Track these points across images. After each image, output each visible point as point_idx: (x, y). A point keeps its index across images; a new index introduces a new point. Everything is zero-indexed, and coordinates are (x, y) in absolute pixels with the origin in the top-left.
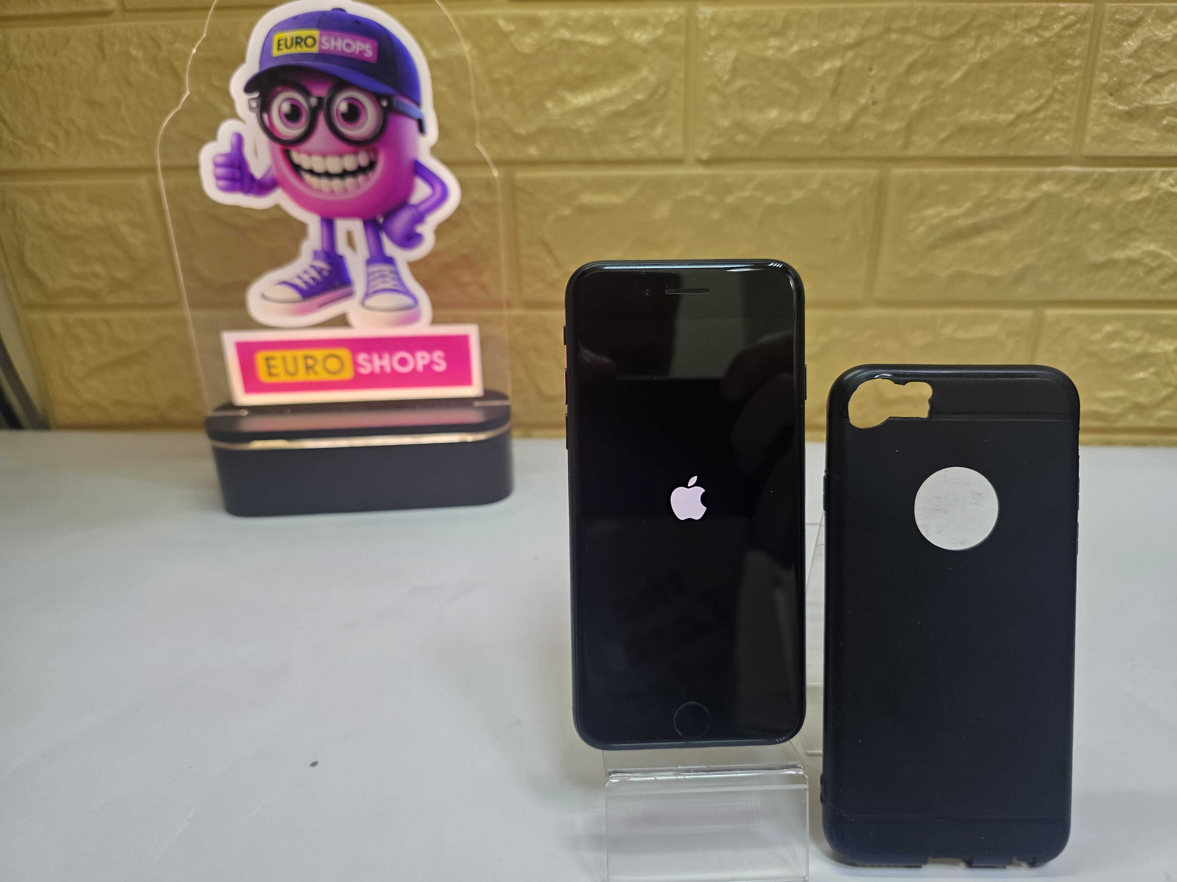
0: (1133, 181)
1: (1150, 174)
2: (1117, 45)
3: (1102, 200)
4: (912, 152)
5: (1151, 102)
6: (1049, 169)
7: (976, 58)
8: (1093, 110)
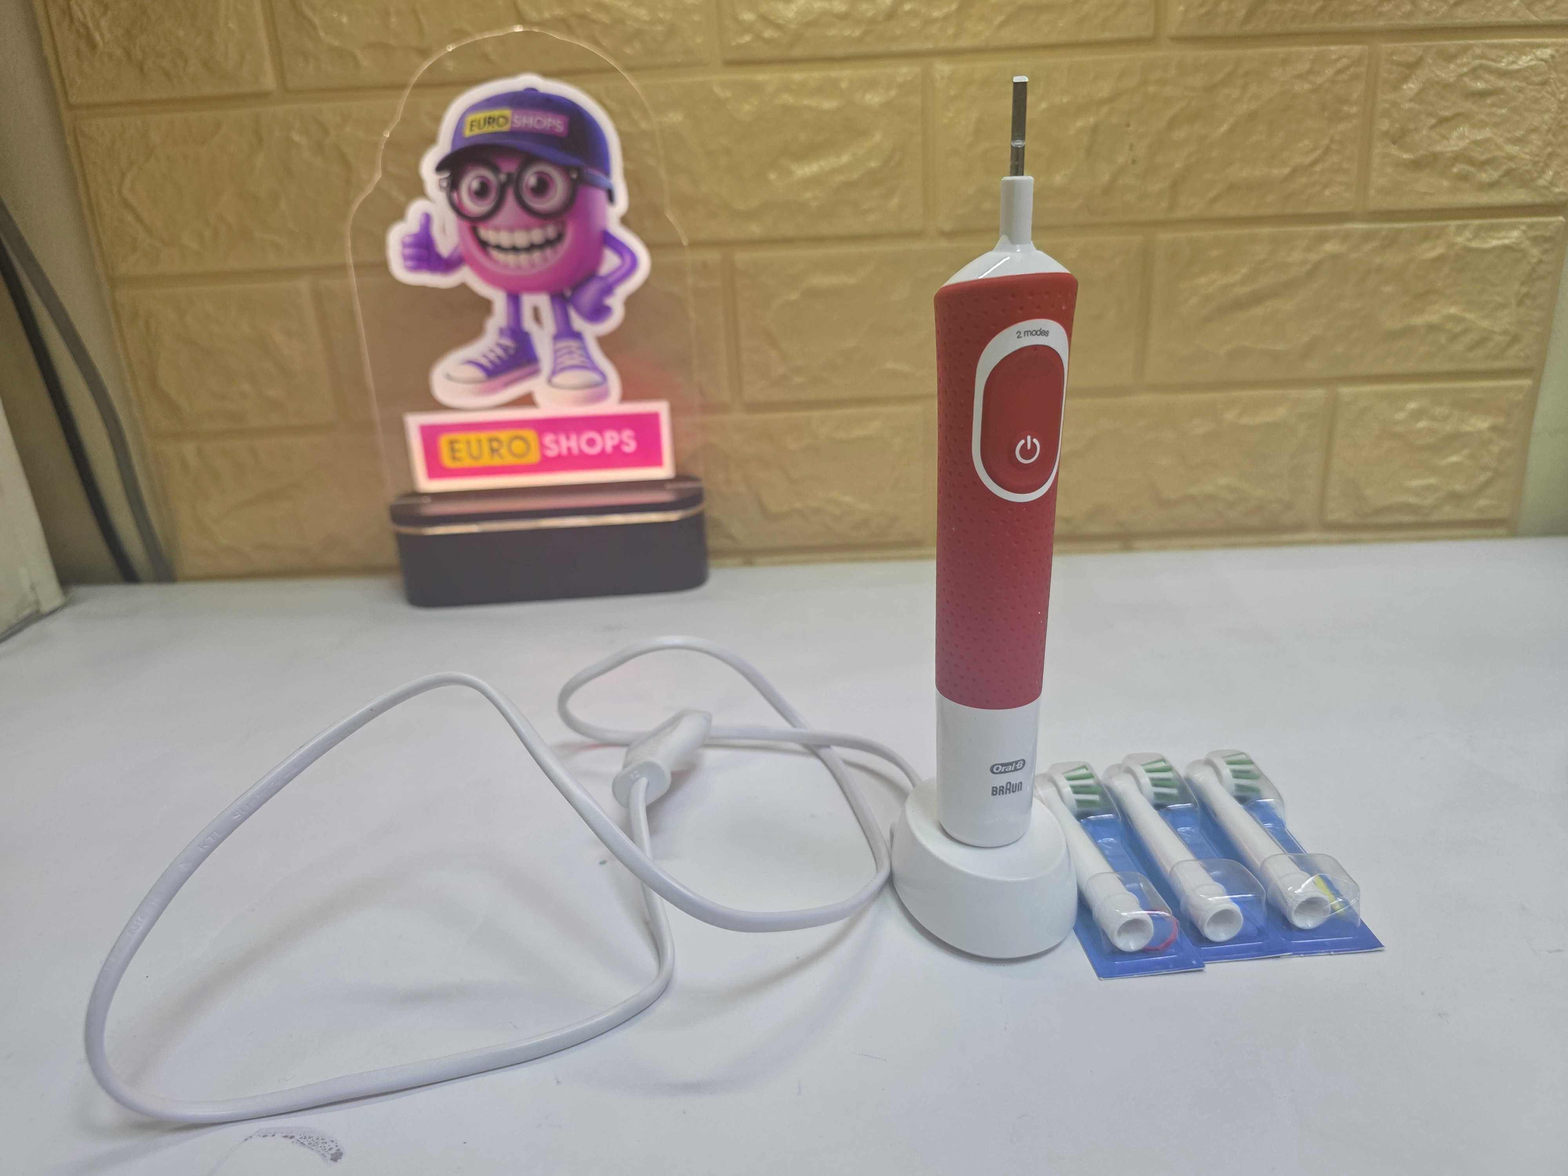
0: (1427, 236)
1: (1443, 228)
2: (1396, 87)
3: (1393, 259)
4: (1180, 214)
5: (1438, 148)
6: (1332, 228)
7: (1244, 108)
8: (1376, 161)
